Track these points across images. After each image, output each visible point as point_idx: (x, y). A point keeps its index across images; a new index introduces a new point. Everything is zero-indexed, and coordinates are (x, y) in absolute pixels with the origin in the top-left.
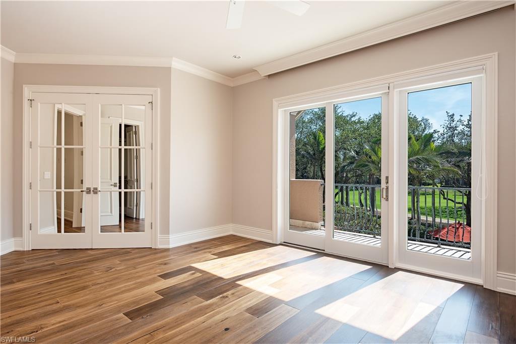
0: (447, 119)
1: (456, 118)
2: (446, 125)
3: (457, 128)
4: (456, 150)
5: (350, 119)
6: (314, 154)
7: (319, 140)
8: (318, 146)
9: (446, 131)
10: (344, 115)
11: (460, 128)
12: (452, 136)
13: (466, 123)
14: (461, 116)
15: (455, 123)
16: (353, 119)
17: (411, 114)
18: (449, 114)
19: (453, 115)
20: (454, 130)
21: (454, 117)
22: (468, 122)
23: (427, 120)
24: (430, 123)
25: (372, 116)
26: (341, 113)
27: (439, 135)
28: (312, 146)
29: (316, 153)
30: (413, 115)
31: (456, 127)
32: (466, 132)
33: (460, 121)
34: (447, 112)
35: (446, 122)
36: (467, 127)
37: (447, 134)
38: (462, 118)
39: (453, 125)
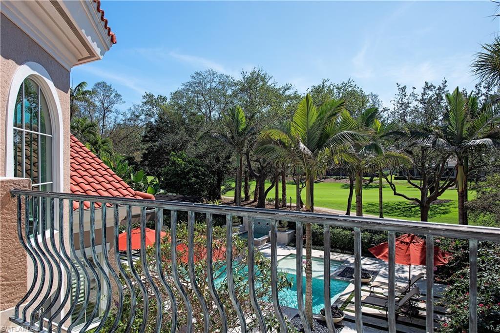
0: (397, 92)
1: (409, 91)
2: (396, 100)
3: (410, 105)
4: (407, 131)
5: (284, 92)
6: (233, 137)
7: (238, 117)
8: (237, 127)
9: (396, 108)
10: (277, 87)
11: (414, 104)
12: (404, 115)
13: (420, 98)
14: (414, 88)
15: (407, 97)
16: (287, 93)
17: (357, 86)
18: (400, 87)
19: (405, 87)
20: (406, 108)
21: (406, 91)
22: (422, 96)
23: (376, 96)
24: (380, 100)
25: (310, 90)
26: (273, 85)
27: (389, 113)
28: (228, 125)
29: (235, 136)
30: (358, 88)
31: (408, 103)
32: (420, 110)
33: (413, 95)
34: (397, 84)
35: (397, 96)
36: (421, 103)
37: (398, 112)
38: (415, 92)
39: (405, 101)
